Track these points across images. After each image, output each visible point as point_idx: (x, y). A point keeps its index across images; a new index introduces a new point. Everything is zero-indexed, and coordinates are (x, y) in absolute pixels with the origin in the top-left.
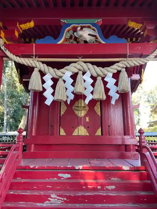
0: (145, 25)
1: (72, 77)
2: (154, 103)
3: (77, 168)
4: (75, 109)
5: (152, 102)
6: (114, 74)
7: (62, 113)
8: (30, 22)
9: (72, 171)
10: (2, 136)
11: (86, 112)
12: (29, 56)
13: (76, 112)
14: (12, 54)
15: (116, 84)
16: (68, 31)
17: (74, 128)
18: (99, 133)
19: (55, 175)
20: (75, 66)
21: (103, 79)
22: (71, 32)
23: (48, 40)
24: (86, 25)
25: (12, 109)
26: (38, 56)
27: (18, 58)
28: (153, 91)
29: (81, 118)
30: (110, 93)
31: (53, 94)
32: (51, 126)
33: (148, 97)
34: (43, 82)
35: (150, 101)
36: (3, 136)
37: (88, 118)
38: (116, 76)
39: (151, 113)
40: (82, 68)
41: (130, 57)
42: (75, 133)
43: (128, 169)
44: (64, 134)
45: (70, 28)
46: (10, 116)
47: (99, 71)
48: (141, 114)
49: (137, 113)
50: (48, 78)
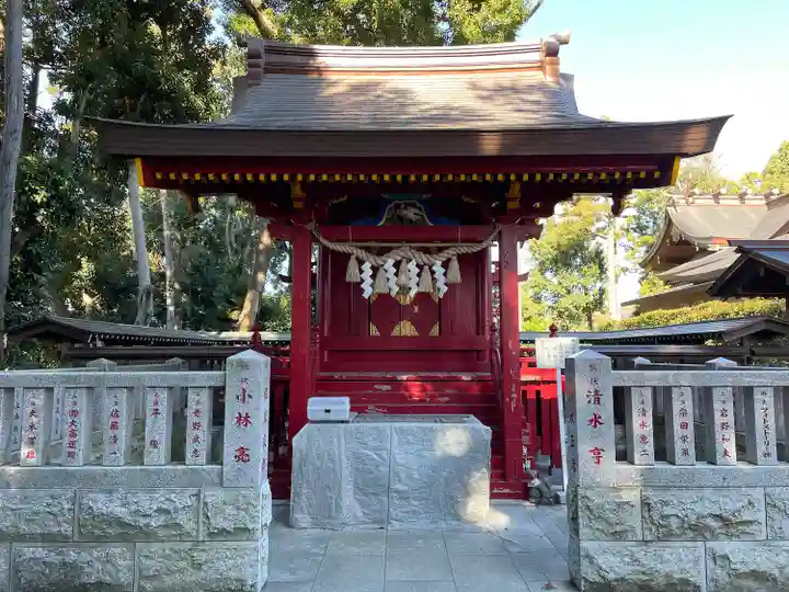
1: (394, 265)
3: (399, 378)
6: (443, 262)
9: (393, 381)
12: (345, 241)
15: (445, 274)
17: (393, 324)
18: (435, 331)
19: (371, 387)
20: (398, 252)
21: (430, 268)
26: (355, 240)
29: (405, 307)
30: (438, 285)
31: (372, 286)
34: (361, 271)
37: (417, 306)
38: (445, 265)
39: (642, 270)
40: (407, 255)
41: (464, 241)
42: (396, 332)
43: (469, 379)
45: (392, 205)
47: (425, 259)
48: (611, 273)
49: (595, 269)
50: (367, 267)
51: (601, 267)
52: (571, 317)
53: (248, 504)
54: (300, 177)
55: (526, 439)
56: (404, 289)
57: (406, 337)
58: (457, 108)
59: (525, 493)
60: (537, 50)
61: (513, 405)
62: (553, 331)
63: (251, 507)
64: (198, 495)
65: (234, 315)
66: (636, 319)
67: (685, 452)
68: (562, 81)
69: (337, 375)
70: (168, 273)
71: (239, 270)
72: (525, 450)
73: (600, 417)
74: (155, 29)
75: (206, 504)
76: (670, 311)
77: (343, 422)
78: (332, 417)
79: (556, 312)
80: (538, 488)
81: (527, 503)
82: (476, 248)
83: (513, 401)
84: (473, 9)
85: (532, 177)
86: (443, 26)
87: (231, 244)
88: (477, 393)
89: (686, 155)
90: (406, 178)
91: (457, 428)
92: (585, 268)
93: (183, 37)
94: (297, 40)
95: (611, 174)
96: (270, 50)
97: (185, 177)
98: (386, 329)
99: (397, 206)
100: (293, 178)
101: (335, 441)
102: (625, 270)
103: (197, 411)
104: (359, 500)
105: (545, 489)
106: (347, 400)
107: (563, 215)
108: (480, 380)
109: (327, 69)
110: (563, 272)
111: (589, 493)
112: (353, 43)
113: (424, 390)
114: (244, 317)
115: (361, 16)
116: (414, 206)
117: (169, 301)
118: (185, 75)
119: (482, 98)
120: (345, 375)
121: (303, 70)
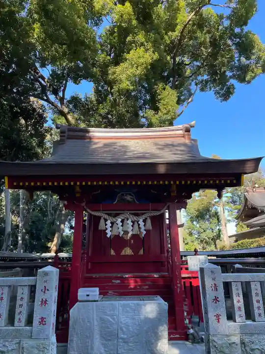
1: (121, 222)
3: (124, 277)
9: (121, 278)
12: (99, 211)
15: (144, 225)
16: (119, 196)
17: (122, 249)
20: (123, 216)
26: (103, 210)
30: (141, 231)
31: (111, 231)
34: (106, 225)
35: (236, 202)
37: (133, 240)
38: (144, 221)
39: (236, 220)
40: (127, 217)
41: (152, 210)
42: (123, 253)
43: (158, 276)
44: (114, 254)
47: (135, 219)
48: (223, 222)
49: (215, 220)
50: (109, 223)
51: (218, 219)
52: (207, 243)
53: (44, 348)
54: (78, 183)
55: (185, 308)
56: (126, 232)
57: (128, 255)
58: (148, 153)
59: (186, 337)
60: (181, 130)
61: (179, 290)
62: (196, 252)
63: (45, 350)
64: (19, 343)
65: (49, 245)
66: (236, 244)
67: (260, 315)
68: (193, 142)
69: (94, 276)
70: (20, 225)
71: (53, 223)
72: (185, 314)
73: (218, 298)
74: (23, 121)
75: (23, 348)
76: (251, 240)
77: (95, 301)
78: (90, 298)
79: (199, 240)
80: (192, 334)
81: (188, 343)
82: (158, 213)
83: (178, 288)
84: (155, 114)
85: (180, 182)
86: (143, 120)
87: (50, 210)
88: (162, 283)
89: (246, 173)
90: (125, 183)
91: (151, 303)
92: (211, 220)
93: (34, 125)
94: (82, 126)
95: (215, 181)
96: (69, 130)
97: (27, 184)
98: (118, 252)
99: (123, 195)
100: (75, 184)
101: (91, 311)
102: (229, 221)
103: (22, 298)
104: (102, 344)
105: (196, 334)
106: (97, 289)
107: (200, 196)
108: (163, 277)
109: (94, 137)
110: (202, 222)
111: (215, 339)
112: (105, 127)
113: (136, 282)
114: (53, 245)
115: (110, 116)
116: (130, 195)
117: (19, 238)
118: (34, 140)
119: (159, 149)
120: (98, 275)
121: (83, 138)
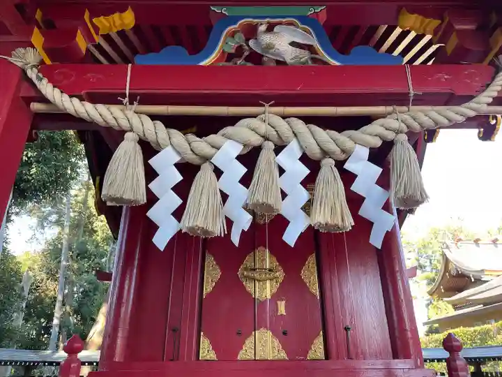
0: (449, 22)
2: (434, 271)
4: (245, 277)
5: (428, 269)
7: (208, 288)
8: (123, 10)
10: (38, 362)
11: (276, 286)
13: (249, 286)
14: (57, 91)
16: (233, 35)
17: (242, 336)
18: (317, 350)
20: (253, 127)
22: (240, 38)
23: (172, 56)
24: (284, 20)
25: (78, 289)
26: (138, 97)
27: (76, 101)
28: (427, 241)
29: (263, 303)
30: (366, 211)
32: (174, 330)
33: (417, 257)
35: (425, 267)
36: (42, 362)
37: (284, 302)
39: (429, 297)
40: (275, 133)
42: (246, 353)
44: (213, 356)
45: (236, 26)
46: (71, 306)
98: (227, 347)
